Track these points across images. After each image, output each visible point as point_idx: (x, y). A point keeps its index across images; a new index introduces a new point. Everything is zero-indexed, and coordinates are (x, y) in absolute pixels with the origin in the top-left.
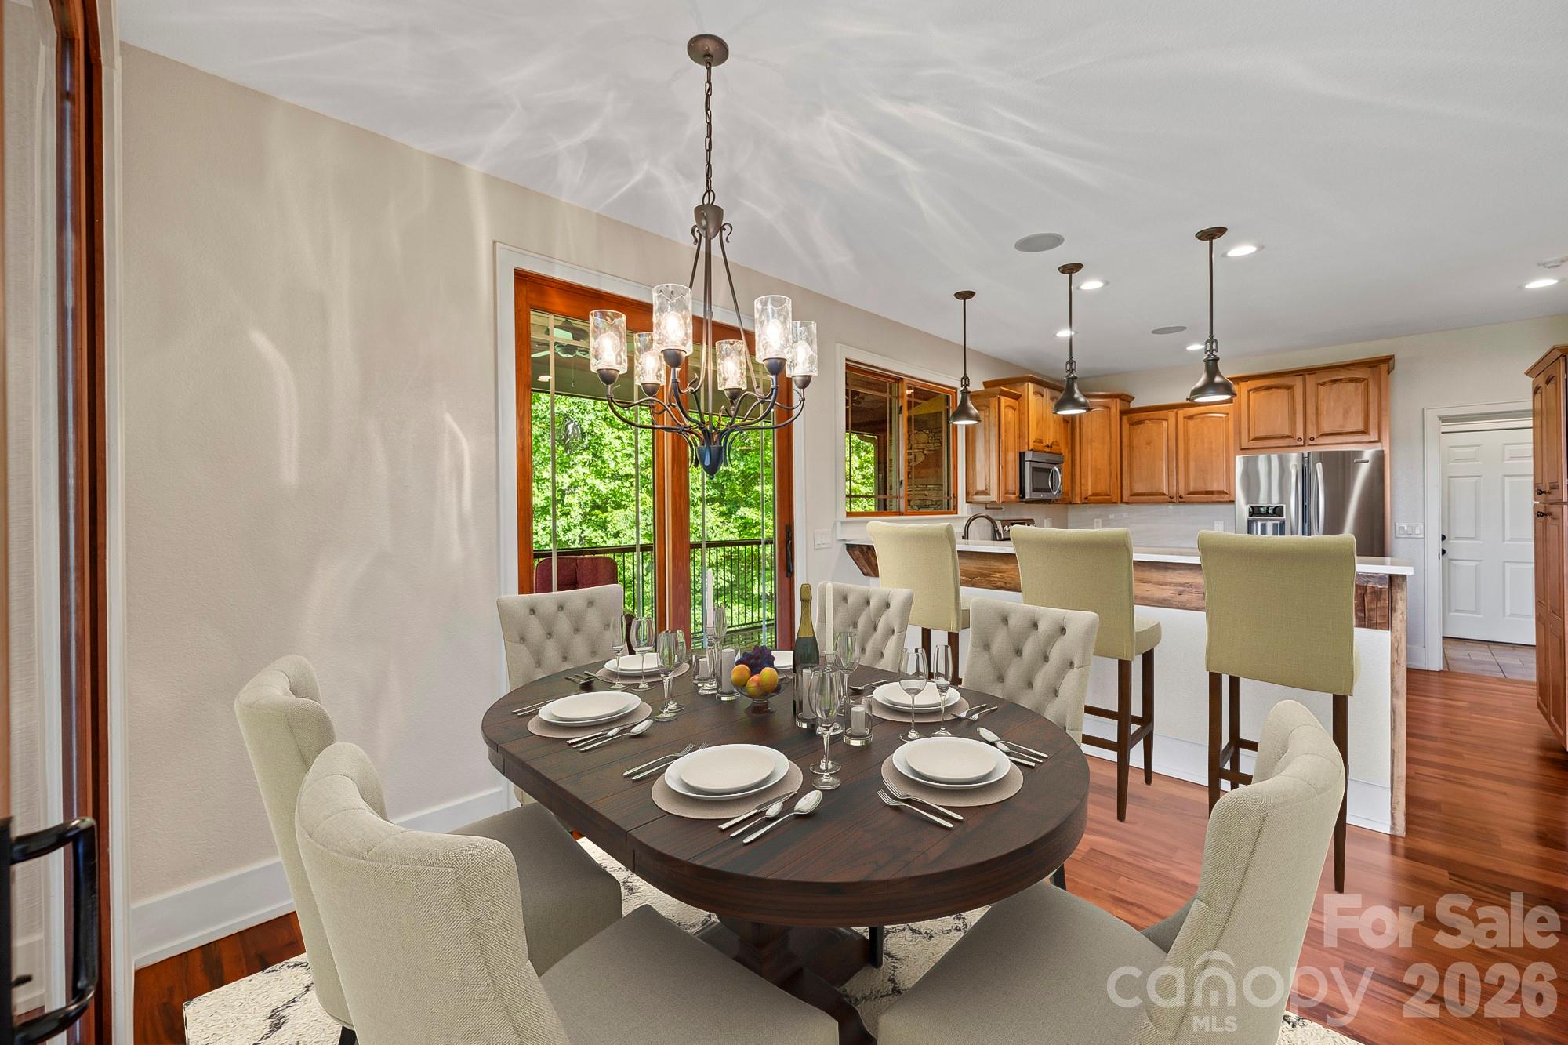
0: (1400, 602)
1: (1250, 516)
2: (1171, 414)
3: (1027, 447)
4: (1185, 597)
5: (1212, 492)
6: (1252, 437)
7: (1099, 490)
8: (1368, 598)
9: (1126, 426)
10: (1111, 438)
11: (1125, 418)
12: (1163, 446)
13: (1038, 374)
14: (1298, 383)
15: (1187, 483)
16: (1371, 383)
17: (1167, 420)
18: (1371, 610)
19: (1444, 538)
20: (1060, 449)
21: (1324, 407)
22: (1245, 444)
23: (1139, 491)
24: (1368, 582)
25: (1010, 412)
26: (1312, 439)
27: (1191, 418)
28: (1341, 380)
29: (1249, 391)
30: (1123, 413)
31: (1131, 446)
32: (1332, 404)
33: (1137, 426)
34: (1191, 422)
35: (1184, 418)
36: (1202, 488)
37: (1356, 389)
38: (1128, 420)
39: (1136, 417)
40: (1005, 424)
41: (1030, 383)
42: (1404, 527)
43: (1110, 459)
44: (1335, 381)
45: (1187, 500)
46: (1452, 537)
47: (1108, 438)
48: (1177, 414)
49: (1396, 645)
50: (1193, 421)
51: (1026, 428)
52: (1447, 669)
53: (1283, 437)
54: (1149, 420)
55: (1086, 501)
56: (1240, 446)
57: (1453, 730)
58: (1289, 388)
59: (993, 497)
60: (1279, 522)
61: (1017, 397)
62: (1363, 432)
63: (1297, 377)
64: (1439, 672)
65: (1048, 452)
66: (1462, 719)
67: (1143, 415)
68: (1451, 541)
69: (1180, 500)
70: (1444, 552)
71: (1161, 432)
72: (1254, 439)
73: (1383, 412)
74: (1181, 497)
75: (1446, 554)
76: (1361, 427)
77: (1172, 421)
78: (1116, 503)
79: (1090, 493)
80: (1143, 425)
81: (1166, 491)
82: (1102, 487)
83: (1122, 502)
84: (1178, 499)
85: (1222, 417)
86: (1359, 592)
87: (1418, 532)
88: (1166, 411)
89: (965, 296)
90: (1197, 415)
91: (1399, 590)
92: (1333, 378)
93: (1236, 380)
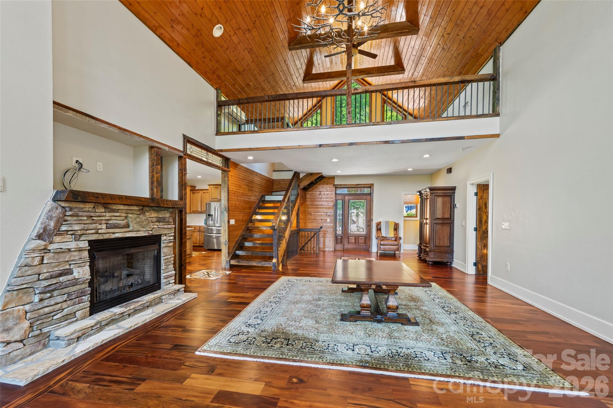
2: (201, 191)
6: (212, 198)
9: (191, 194)
11: (191, 192)
12: (199, 199)
15: (203, 209)
17: (200, 193)
23: (194, 210)
27: (204, 193)
29: (211, 188)
30: (191, 190)
31: (193, 199)
33: (194, 194)
39: (193, 191)
54: (198, 192)
58: (218, 188)
63: (219, 186)
67: (195, 191)
71: (198, 196)
74: (202, 212)
77: (202, 193)
80: (196, 194)
81: (199, 210)
83: (190, 213)
85: (209, 193)
93: (209, 185)
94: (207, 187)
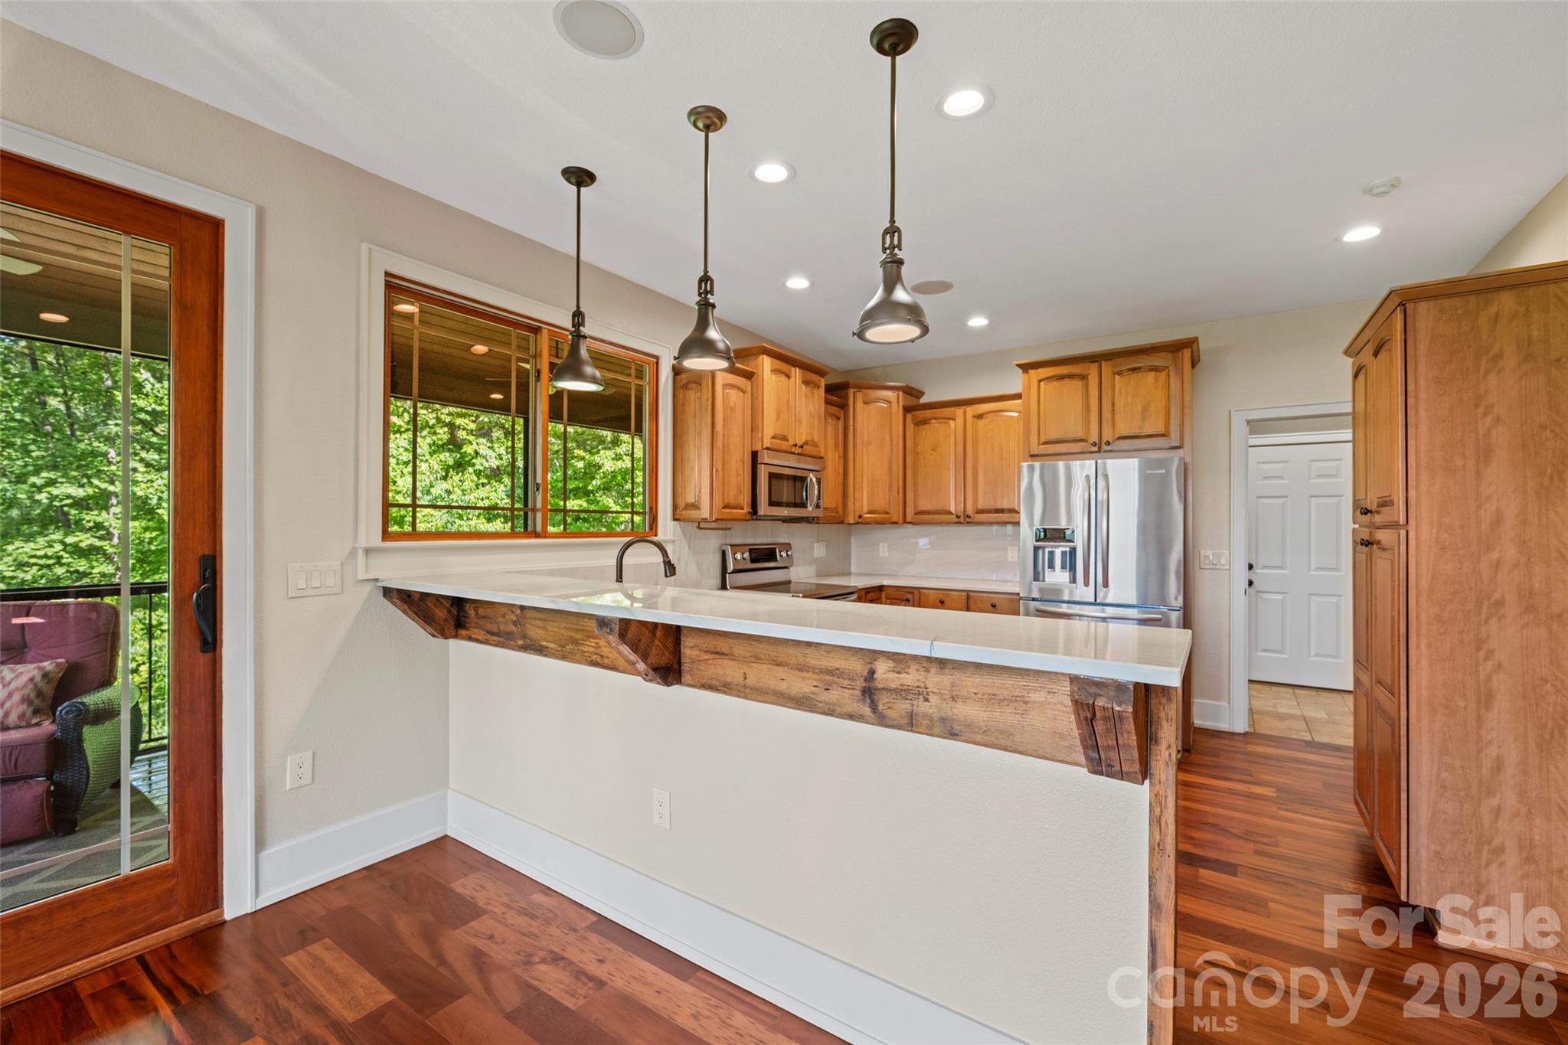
0: (1164, 723)
1: (1037, 541)
2: (959, 411)
3: (760, 445)
4: (834, 695)
5: (1001, 511)
6: (1043, 439)
7: (875, 507)
8: (1099, 727)
9: (910, 426)
10: (891, 441)
11: (909, 416)
12: (950, 451)
13: (781, 347)
14: (1093, 371)
15: (975, 500)
16: (1172, 373)
17: (954, 419)
18: (1108, 748)
19: (1251, 567)
20: (820, 452)
21: (1120, 404)
22: (1035, 449)
23: (924, 509)
24: (1096, 696)
25: (733, 394)
26: (1108, 444)
27: (980, 417)
28: (1140, 368)
29: (1040, 381)
30: (907, 410)
31: (916, 453)
32: (1130, 399)
33: (921, 427)
34: (980, 422)
35: (974, 417)
36: (992, 506)
37: (1157, 380)
38: (913, 420)
39: (921, 414)
40: (725, 410)
41: (765, 356)
42: (1209, 556)
43: (890, 468)
44: (1134, 370)
45: (976, 520)
46: (1260, 566)
47: (888, 442)
48: (965, 413)
49: (1157, 811)
50: (983, 420)
51: (760, 418)
52: (1252, 730)
53: (1075, 441)
54: (935, 419)
55: (861, 522)
56: (1029, 451)
57: (1260, 847)
58: (1083, 377)
59: (705, 513)
60: (1068, 549)
61: (749, 376)
62: (1163, 435)
63: (1092, 365)
64: (1245, 734)
65: (798, 454)
66: (1268, 821)
67: (928, 413)
68: (1258, 571)
69: (968, 520)
70: (1251, 583)
71: (945, 434)
72: (1045, 443)
73: (1186, 411)
74: (968, 517)
75: (1253, 586)
76: (1161, 429)
77: (960, 420)
78: (896, 523)
79: (865, 510)
80: (927, 426)
81: (953, 510)
82: (880, 503)
83: (905, 521)
84: (964, 520)
85: (1013, 417)
86: (1082, 715)
87: (1223, 561)
88: (953, 409)
89: (580, 177)
90: (987, 413)
91: (1164, 701)
92: (1131, 367)
93: (1025, 367)
94: (1016, 382)
